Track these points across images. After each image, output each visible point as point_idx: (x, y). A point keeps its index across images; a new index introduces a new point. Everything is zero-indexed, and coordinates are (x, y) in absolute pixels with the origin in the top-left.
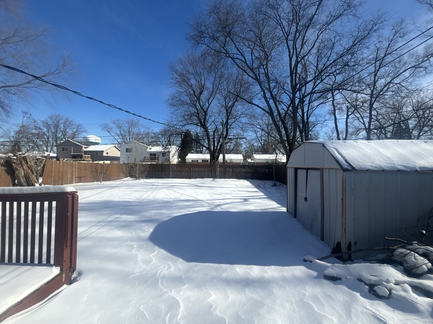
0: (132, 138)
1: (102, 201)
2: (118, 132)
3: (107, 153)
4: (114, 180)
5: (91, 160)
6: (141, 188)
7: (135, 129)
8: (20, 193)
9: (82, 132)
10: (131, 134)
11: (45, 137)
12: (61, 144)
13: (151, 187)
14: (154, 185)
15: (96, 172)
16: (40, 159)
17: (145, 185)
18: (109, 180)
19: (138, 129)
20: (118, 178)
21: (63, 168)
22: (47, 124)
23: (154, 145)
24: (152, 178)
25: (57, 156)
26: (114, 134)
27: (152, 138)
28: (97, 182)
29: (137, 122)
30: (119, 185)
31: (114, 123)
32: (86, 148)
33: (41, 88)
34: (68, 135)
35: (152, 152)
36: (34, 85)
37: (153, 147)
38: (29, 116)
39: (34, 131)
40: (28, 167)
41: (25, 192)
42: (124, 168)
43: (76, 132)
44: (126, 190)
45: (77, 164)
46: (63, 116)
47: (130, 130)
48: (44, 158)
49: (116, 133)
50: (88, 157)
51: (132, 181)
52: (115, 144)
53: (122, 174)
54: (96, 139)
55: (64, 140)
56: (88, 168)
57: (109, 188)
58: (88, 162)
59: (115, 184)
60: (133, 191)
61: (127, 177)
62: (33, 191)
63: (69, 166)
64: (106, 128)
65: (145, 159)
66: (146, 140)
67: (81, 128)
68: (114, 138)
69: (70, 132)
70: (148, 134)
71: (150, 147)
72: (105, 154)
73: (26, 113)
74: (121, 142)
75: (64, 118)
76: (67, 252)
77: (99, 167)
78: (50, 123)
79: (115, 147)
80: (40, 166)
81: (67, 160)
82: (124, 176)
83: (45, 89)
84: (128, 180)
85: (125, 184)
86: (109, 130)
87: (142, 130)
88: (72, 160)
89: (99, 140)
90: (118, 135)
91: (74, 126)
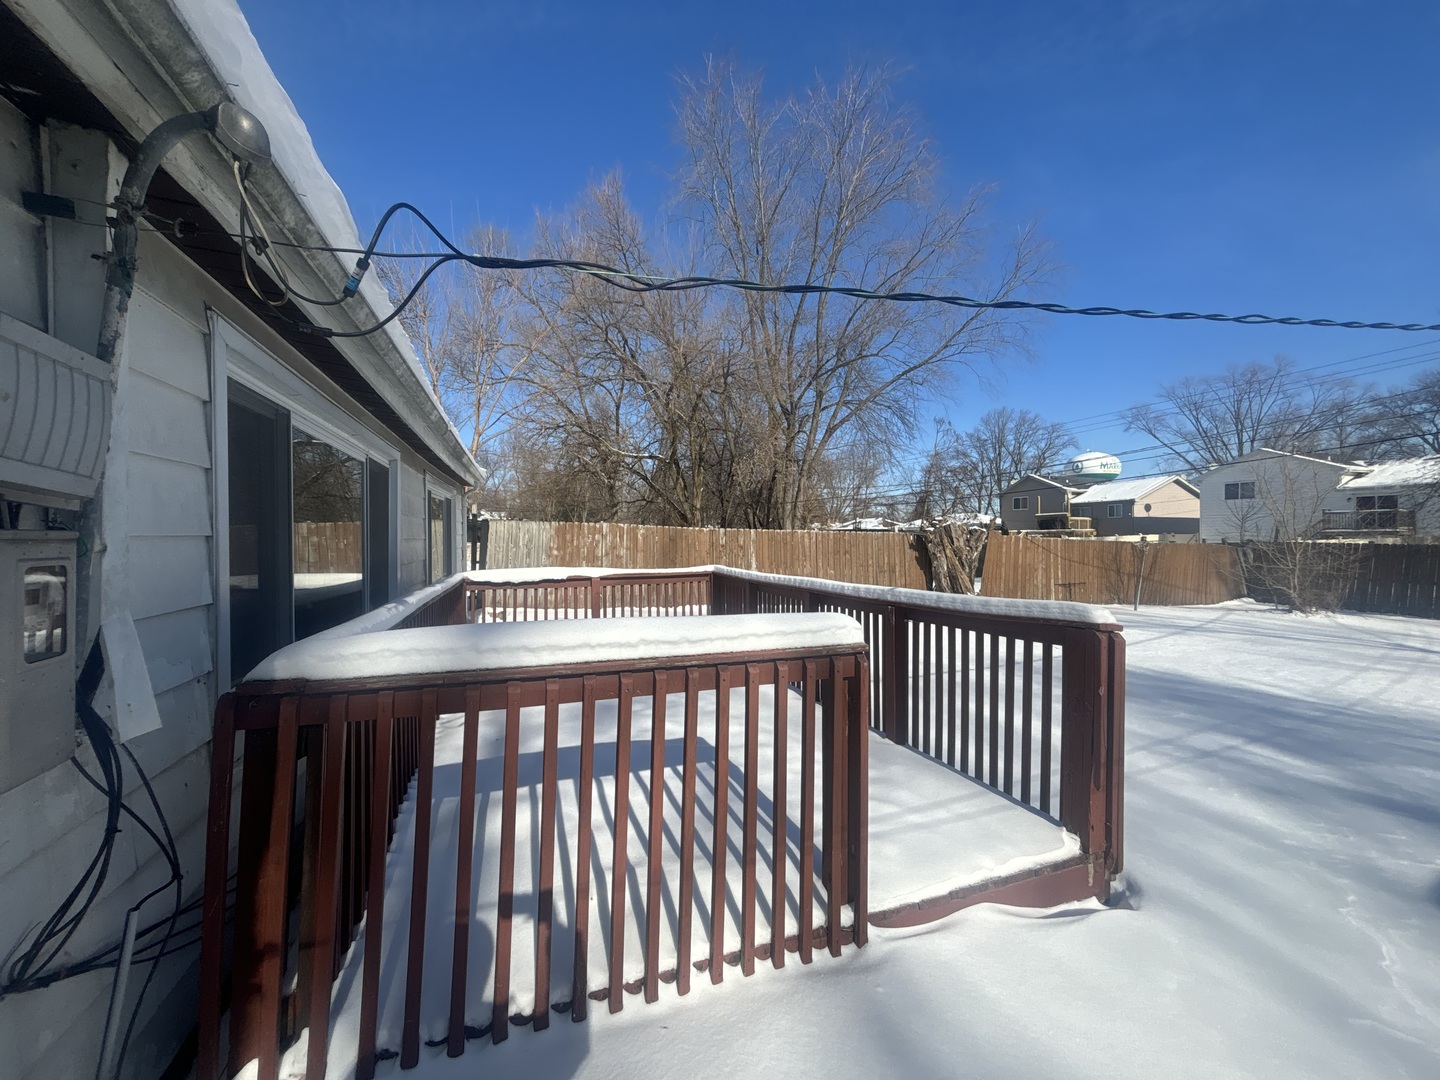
0: (1252, 442)
1: (1155, 671)
2: (1190, 427)
3: (1148, 508)
4: (1183, 602)
5: (1092, 533)
6: (1322, 649)
7: (1270, 401)
8: (983, 611)
9: (1064, 445)
10: (1248, 423)
11: (977, 474)
12: (1012, 490)
13: (1382, 651)
14: (1401, 647)
15: (1118, 572)
16: (976, 531)
17: (1343, 641)
18: (1164, 602)
19: (1281, 396)
20: (1199, 596)
21: (1025, 557)
22: (979, 439)
23: (1383, 458)
24: (1381, 613)
25: (1003, 522)
26: (1169, 436)
27: (1368, 422)
28: (1120, 603)
29: (1279, 371)
30: (1210, 625)
31: (1170, 395)
32: (1078, 494)
33: (972, 349)
34: (1026, 461)
35: (1371, 488)
36: (956, 347)
37: (1376, 468)
38: (948, 427)
39: (954, 464)
40: (954, 551)
41: (994, 611)
42: (1226, 559)
43: (1049, 449)
44: (1247, 646)
45: (1059, 545)
46: (1012, 411)
47: (1243, 411)
48: (984, 530)
49: (1178, 433)
50: (1083, 525)
51: (1268, 615)
52: (1177, 472)
53: (1214, 585)
54: (1104, 461)
55: (1017, 476)
56: (1091, 555)
57: (1168, 630)
58: (1084, 538)
59: (1191, 619)
60: (1280, 655)
61: (1239, 596)
62: (1011, 609)
63: (1040, 549)
64: (1143, 420)
65: (1327, 524)
66: (1326, 439)
67: (1059, 436)
68: (1171, 452)
69: (1030, 452)
70: (1341, 408)
71: (1360, 466)
72: (1139, 512)
73: (940, 422)
74: (1199, 463)
75: (1016, 415)
76: (1097, 801)
77: (1127, 555)
78: (984, 437)
79: (1177, 482)
80: (977, 548)
81: (1027, 533)
82: (1223, 590)
83: (978, 349)
84: (1244, 610)
85: (1235, 623)
86: (1151, 426)
87: (1306, 400)
88: (1039, 533)
89: (1112, 464)
90: (1186, 438)
91: (1040, 432)
